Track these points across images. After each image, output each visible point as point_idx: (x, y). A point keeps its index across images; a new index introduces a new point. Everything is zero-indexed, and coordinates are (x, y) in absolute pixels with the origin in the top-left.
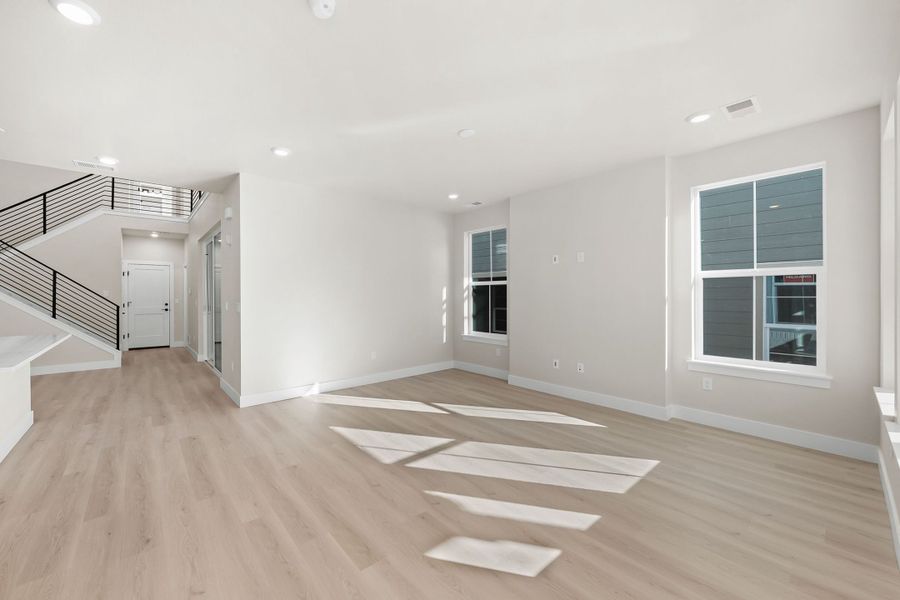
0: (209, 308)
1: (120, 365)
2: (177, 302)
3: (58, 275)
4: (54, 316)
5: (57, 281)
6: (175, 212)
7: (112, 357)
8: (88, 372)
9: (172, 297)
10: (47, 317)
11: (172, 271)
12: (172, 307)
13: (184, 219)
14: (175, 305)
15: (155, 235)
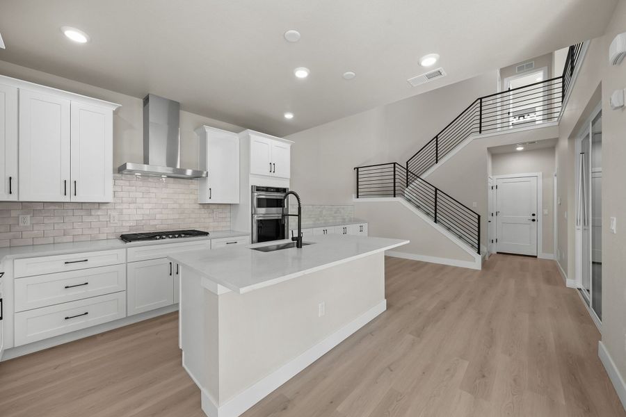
0: (585, 222)
1: (480, 269)
2: (546, 212)
3: (438, 192)
4: (435, 222)
5: (438, 195)
6: (546, 117)
7: (473, 260)
8: (455, 268)
9: (540, 205)
10: (430, 221)
11: (540, 181)
12: (539, 217)
13: (555, 122)
14: (544, 215)
15: (520, 149)
